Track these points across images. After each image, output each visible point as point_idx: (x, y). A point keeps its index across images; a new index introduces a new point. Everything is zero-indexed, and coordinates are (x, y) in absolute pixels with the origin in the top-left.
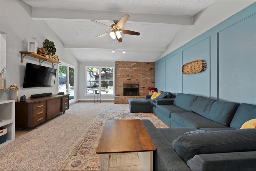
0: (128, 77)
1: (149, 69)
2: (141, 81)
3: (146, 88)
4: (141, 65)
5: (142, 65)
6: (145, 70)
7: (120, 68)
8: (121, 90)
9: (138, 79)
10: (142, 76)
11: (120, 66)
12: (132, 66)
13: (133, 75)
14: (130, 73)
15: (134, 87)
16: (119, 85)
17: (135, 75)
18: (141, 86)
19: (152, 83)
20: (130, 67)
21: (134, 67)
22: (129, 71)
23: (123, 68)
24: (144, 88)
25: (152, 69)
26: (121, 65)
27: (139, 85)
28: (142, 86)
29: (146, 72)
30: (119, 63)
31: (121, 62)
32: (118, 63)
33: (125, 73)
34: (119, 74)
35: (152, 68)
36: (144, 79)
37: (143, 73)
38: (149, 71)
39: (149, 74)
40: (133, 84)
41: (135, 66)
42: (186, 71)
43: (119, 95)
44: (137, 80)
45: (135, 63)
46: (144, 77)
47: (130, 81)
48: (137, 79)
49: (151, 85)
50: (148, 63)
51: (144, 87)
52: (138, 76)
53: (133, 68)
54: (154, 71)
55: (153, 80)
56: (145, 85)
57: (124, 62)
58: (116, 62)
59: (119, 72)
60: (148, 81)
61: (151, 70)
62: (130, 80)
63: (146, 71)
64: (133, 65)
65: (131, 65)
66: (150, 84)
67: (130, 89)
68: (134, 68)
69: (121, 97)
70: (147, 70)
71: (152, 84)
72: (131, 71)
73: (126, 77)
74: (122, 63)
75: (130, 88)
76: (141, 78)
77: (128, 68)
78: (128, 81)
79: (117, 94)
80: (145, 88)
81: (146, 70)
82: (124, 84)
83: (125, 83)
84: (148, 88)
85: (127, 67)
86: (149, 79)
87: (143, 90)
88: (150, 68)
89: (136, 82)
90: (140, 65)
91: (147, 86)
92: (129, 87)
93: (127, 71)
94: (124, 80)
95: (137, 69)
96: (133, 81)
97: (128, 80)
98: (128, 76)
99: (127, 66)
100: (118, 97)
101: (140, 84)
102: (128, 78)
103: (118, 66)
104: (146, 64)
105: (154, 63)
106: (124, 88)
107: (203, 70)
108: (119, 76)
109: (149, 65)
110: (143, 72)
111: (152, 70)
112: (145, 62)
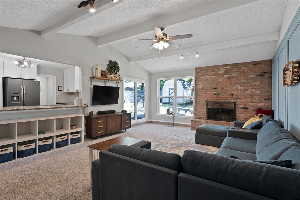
0: (216, 90)
1: (259, 74)
2: (239, 97)
3: (251, 109)
4: (240, 69)
5: (243, 68)
6: (249, 76)
7: (202, 77)
8: (205, 110)
9: (234, 92)
10: (243, 88)
11: (202, 74)
12: (223, 72)
13: (225, 86)
14: (219, 83)
15: (226, 107)
16: (201, 103)
17: (228, 86)
18: (240, 106)
19: (266, 99)
20: (219, 74)
21: (226, 72)
22: (217, 81)
23: (207, 77)
24: (247, 108)
25: (264, 73)
26: (204, 72)
27: (234, 103)
28: (243, 106)
29: (250, 81)
30: (201, 70)
31: (203, 68)
32: (199, 70)
33: (211, 84)
34: (201, 87)
35: (265, 71)
36: (246, 92)
37: (244, 83)
38: (259, 78)
39: (257, 83)
40: (225, 102)
41: (229, 71)
43: (201, 118)
44: (232, 95)
45: (229, 67)
46: (247, 90)
47: (219, 96)
48: (232, 92)
49: (263, 105)
50: (255, 64)
51: (247, 106)
52: (234, 88)
53: (225, 76)
54: (271, 77)
55: (267, 94)
56: (250, 104)
57: (208, 67)
58: (196, 69)
59: (201, 83)
60: (255, 97)
61: (263, 75)
62: (218, 94)
63: (252, 78)
64: (225, 70)
65: (220, 71)
66: (261, 102)
67: (218, 109)
68: (227, 76)
69: (201, 121)
70: (254, 76)
71: (266, 101)
72: (221, 80)
73: (212, 90)
74: (205, 69)
75: (219, 107)
76: (239, 92)
77: (216, 77)
78: (216, 96)
79: (198, 116)
80: (249, 108)
81: (251, 76)
82: (208, 102)
83: (210, 99)
84: (255, 109)
85: (214, 75)
86: (259, 92)
87: (245, 112)
88: (262, 71)
89: (230, 99)
90: (237, 68)
91: (252, 106)
92: (217, 107)
93: (213, 81)
94: (209, 96)
95: (233, 77)
96: (225, 97)
97: (215, 94)
99: (214, 73)
100: (196, 121)
101: (238, 102)
102: (216, 93)
103: (199, 74)
104: (251, 65)
106: (209, 107)
108: (200, 89)
109: (258, 66)
110: (244, 81)
111: (267, 76)
112: (248, 63)
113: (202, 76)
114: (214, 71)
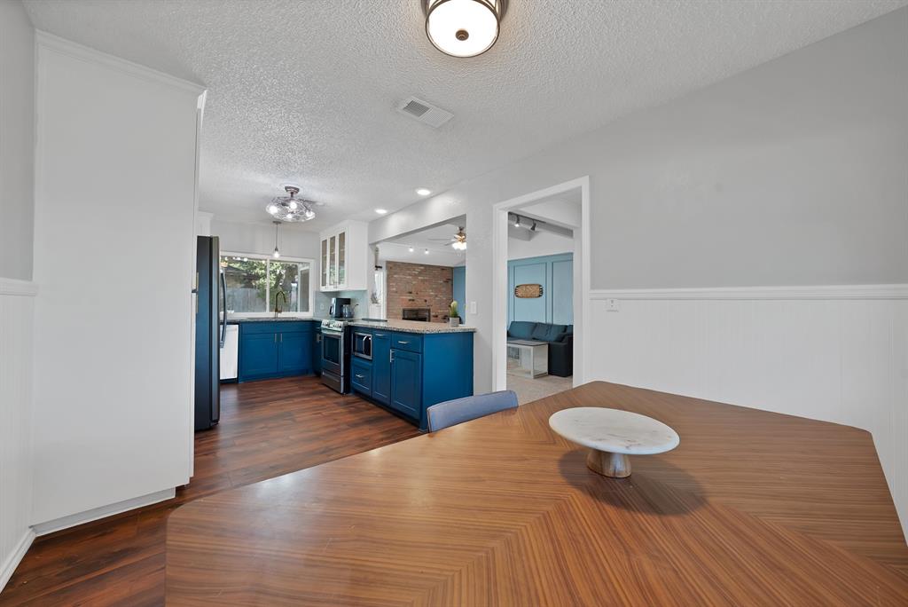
0: (411, 295)
1: (445, 280)
2: (431, 304)
4: (432, 272)
5: (434, 272)
7: (394, 276)
9: (427, 298)
10: (434, 294)
11: (395, 271)
12: (417, 273)
13: (420, 290)
14: (414, 286)
16: (395, 311)
17: (422, 290)
18: (432, 314)
20: (413, 275)
21: (420, 274)
22: (412, 283)
23: (401, 276)
24: (437, 316)
25: (449, 279)
26: (398, 269)
27: (429, 310)
28: (434, 314)
29: (440, 286)
30: (394, 266)
31: (397, 264)
32: (391, 265)
33: (406, 286)
34: (394, 289)
37: (434, 288)
38: (444, 284)
39: (444, 289)
40: (419, 310)
41: (423, 273)
42: (519, 294)
44: (426, 301)
45: (423, 268)
46: (436, 296)
48: (425, 298)
49: (447, 312)
50: (443, 269)
52: (427, 293)
53: (419, 278)
54: (452, 284)
55: (450, 301)
56: (439, 311)
57: (403, 263)
58: (389, 262)
59: (394, 284)
60: (443, 304)
61: (447, 282)
62: (413, 301)
64: (419, 270)
65: (415, 271)
66: (446, 309)
68: (421, 278)
70: (442, 282)
72: (415, 282)
73: (407, 295)
74: (399, 265)
76: (431, 298)
77: (411, 277)
78: (410, 303)
81: (440, 282)
82: (404, 310)
83: (405, 306)
85: (410, 275)
86: (445, 298)
88: (447, 278)
89: (424, 306)
90: (430, 271)
91: (442, 313)
93: (408, 283)
94: (404, 302)
95: (426, 280)
96: (420, 304)
97: (410, 300)
98: (411, 293)
99: (409, 272)
101: (431, 308)
102: (411, 298)
103: (392, 270)
104: (440, 270)
105: (452, 268)
107: (540, 296)
108: (393, 292)
109: (445, 272)
110: (434, 286)
111: (450, 282)
112: (439, 267)
113: (395, 274)
114: (409, 269)
